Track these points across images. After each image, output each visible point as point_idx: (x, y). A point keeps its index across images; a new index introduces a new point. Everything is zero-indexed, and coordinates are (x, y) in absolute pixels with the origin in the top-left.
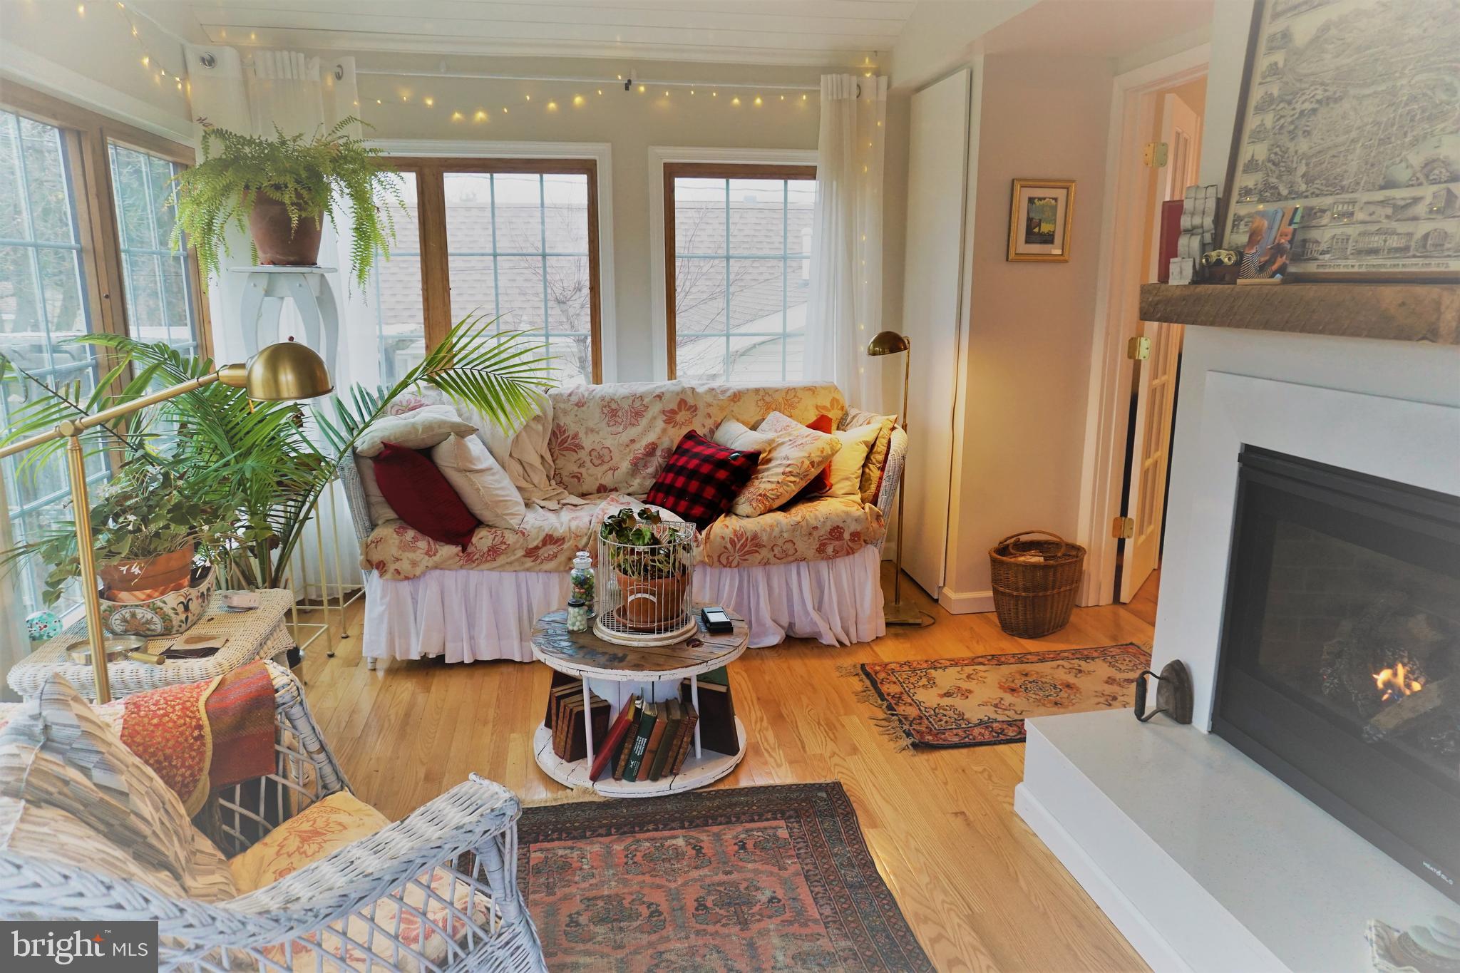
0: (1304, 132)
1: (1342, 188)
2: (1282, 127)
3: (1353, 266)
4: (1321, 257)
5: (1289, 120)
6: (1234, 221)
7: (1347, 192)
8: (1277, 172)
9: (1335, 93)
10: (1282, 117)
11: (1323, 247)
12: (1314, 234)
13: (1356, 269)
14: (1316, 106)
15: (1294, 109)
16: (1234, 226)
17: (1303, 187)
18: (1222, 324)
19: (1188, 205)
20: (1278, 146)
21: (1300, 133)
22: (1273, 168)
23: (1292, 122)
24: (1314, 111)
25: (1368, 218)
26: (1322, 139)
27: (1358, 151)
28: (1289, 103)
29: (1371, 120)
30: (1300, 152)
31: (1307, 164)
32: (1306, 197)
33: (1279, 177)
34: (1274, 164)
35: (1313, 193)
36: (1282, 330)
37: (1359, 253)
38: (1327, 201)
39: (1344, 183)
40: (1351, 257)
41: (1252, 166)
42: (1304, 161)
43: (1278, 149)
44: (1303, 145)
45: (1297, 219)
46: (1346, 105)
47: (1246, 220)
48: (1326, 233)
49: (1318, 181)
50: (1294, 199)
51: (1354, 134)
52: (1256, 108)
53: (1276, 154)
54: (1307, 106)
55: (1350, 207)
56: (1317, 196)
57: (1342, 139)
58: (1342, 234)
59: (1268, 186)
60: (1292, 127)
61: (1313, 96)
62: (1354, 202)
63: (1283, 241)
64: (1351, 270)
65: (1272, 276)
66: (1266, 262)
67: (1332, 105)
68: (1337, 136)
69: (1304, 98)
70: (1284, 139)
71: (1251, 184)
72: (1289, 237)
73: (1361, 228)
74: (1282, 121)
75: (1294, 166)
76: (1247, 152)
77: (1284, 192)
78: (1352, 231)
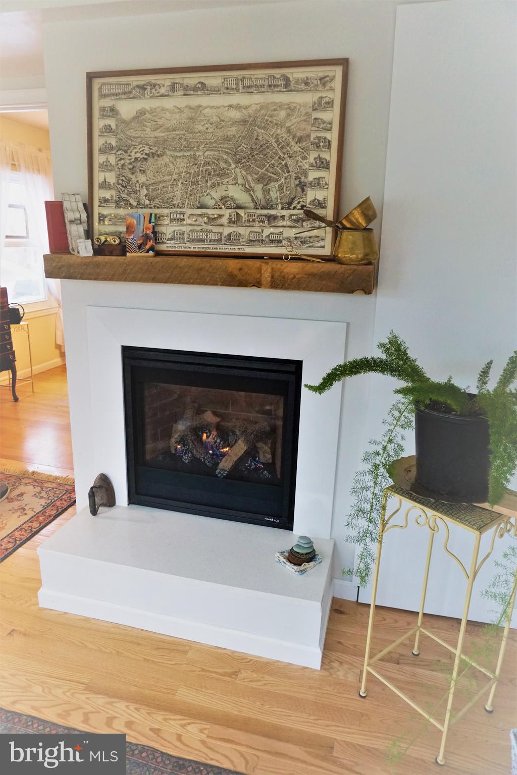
0: (141, 170)
1: (174, 205)
2: (123, 165)
3: (190, 248)
4: (168, 242)
5: (128, 162)
6: (99, 217)
7: (177, 207)
8: (126, 191)
9: (157, 151)
10: (121, 159)
11: (168, 236)
12: (162, 229)
13: (192, 249)
14: (146, 157)
15: (130, 156)
16: (100, 220)
17: (147, 202)
18: (119, 280)
19: (66, 205)
20: (123, 176)
21: (138, 171)
22: (123, 189)
23: (130, 163)
24: (145, 159)
25: (193, 223)
26: (154, 176)
27: (180, 186)
28: (126, 152)
29: (184, 171)
30: (140, 182)
31: (147, 189)
32: (151, 208)
33: (129, 194)
34: (123, 186)
35: (155, 206)
36: (165, 282)
37: (192, 241)
38: (166, 211)
39: (175, 202)
40: (187, 243)
41: (104, 185)
42: (144, 187)
43: (123, 178)
44: (142, 179)
45: (153, 220)
46: (166, 159)
47: (109, 217)
48: (168, 229)
49: (157, 200)
50: (142, 208)
51: (175, 177)
52: (100, 150)
53: (122, 180)
54: (138, 155)
55: (182, 216)
56: (158, 208)
57: (167, 178)
58: (179, 230)
59: (121, 199)
60: (131, 166)
61: (142, 151)
62: (183, 214)
63: (148, 232)
64: (189, 250)
65: (148, 252)
66: (141, 244)
67: (156, 157)
68: (164, 176)
69: (136, 150)
70: (127, 172)
71: (108, 196)
72: (151, 230)
73: (191, 228)
74: (123, 162)
75: (138, 189)
76: (99, 177)
77: (135, 204)
78: (186, 229)
